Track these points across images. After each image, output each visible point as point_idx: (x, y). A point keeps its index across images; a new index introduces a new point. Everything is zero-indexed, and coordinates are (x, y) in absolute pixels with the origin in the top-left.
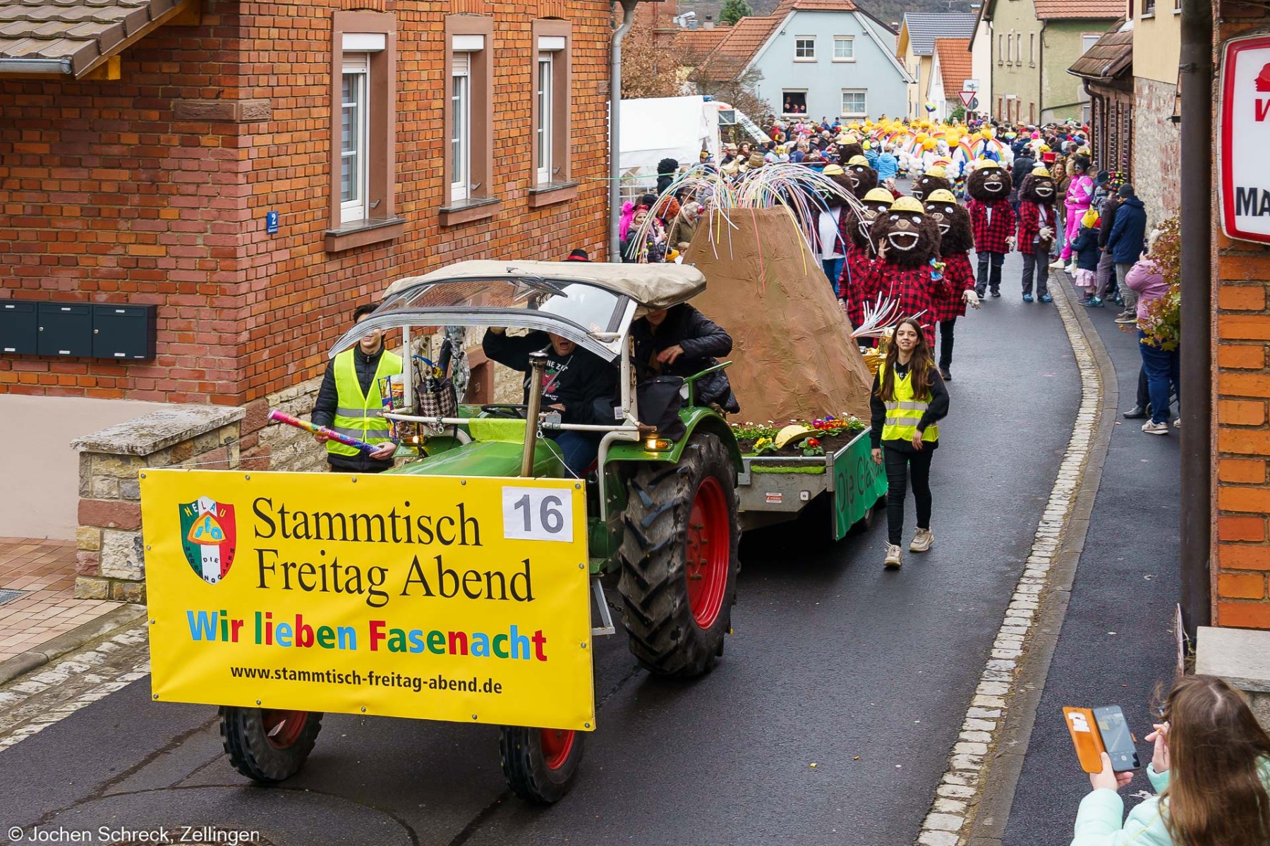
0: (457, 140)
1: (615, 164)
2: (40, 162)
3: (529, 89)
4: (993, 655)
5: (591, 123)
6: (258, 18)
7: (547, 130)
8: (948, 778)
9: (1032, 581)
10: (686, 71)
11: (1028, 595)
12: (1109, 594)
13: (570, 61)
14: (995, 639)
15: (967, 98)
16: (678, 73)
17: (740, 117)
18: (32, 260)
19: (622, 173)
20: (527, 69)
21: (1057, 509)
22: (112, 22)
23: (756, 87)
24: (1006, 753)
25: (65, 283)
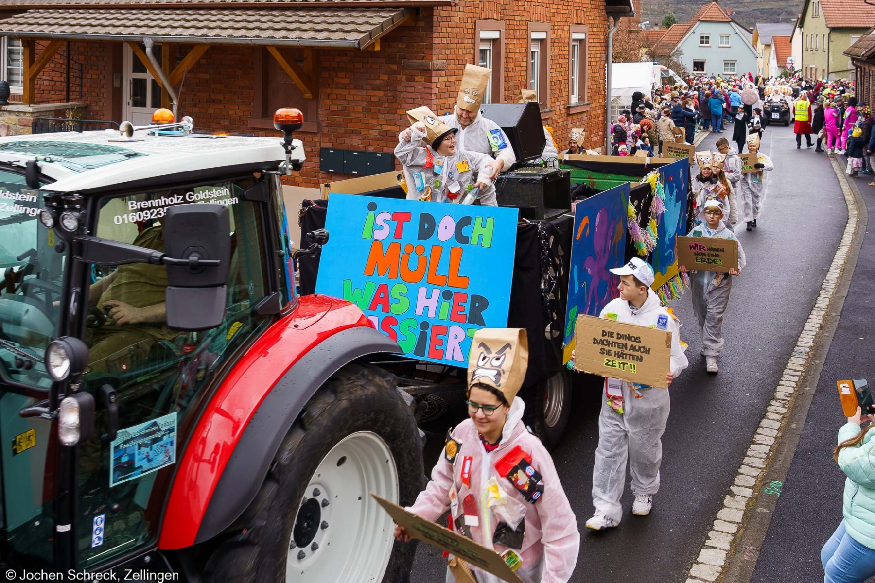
0: (533, 81)
1: (609, 94)
2: (345, 87)
3: (568, 57)
4: (798, 344)
5: (597, 74)
6: (441, 23)
7: (576, 77)
8: (773, 402)
9: (819, 309)
10: (643, 51)
11: (817, 316)
12: (861, 319)
13: (587, 44)
14: (799, 337)
15: (789, 66)
16: (641, 51)
17: (671, 73)
18: (341, 130)
19: (612, 99)
20: (566, 48)
21: (834, 274)
22: (376, 24)
23: (680, 58)
24: (803, 393)
25: (355, 141)
